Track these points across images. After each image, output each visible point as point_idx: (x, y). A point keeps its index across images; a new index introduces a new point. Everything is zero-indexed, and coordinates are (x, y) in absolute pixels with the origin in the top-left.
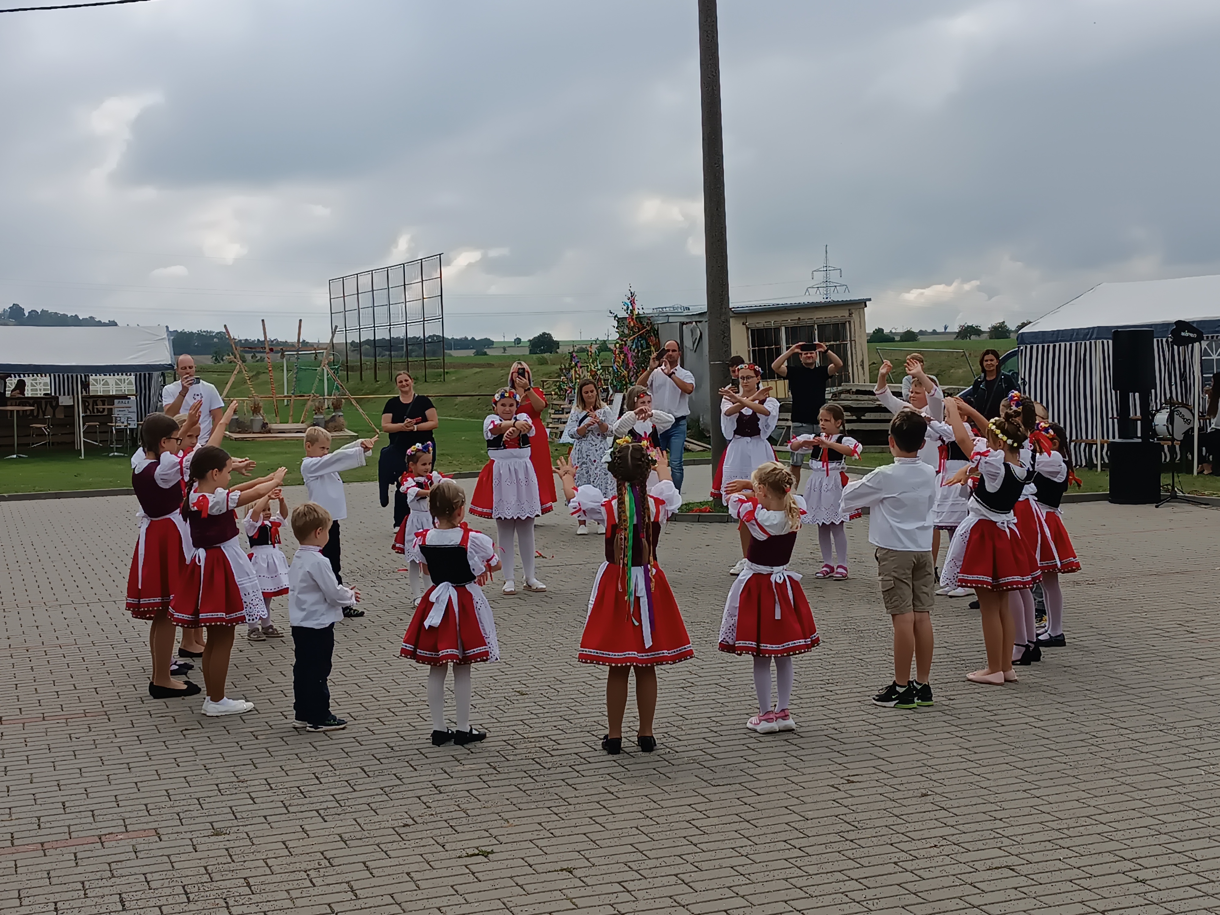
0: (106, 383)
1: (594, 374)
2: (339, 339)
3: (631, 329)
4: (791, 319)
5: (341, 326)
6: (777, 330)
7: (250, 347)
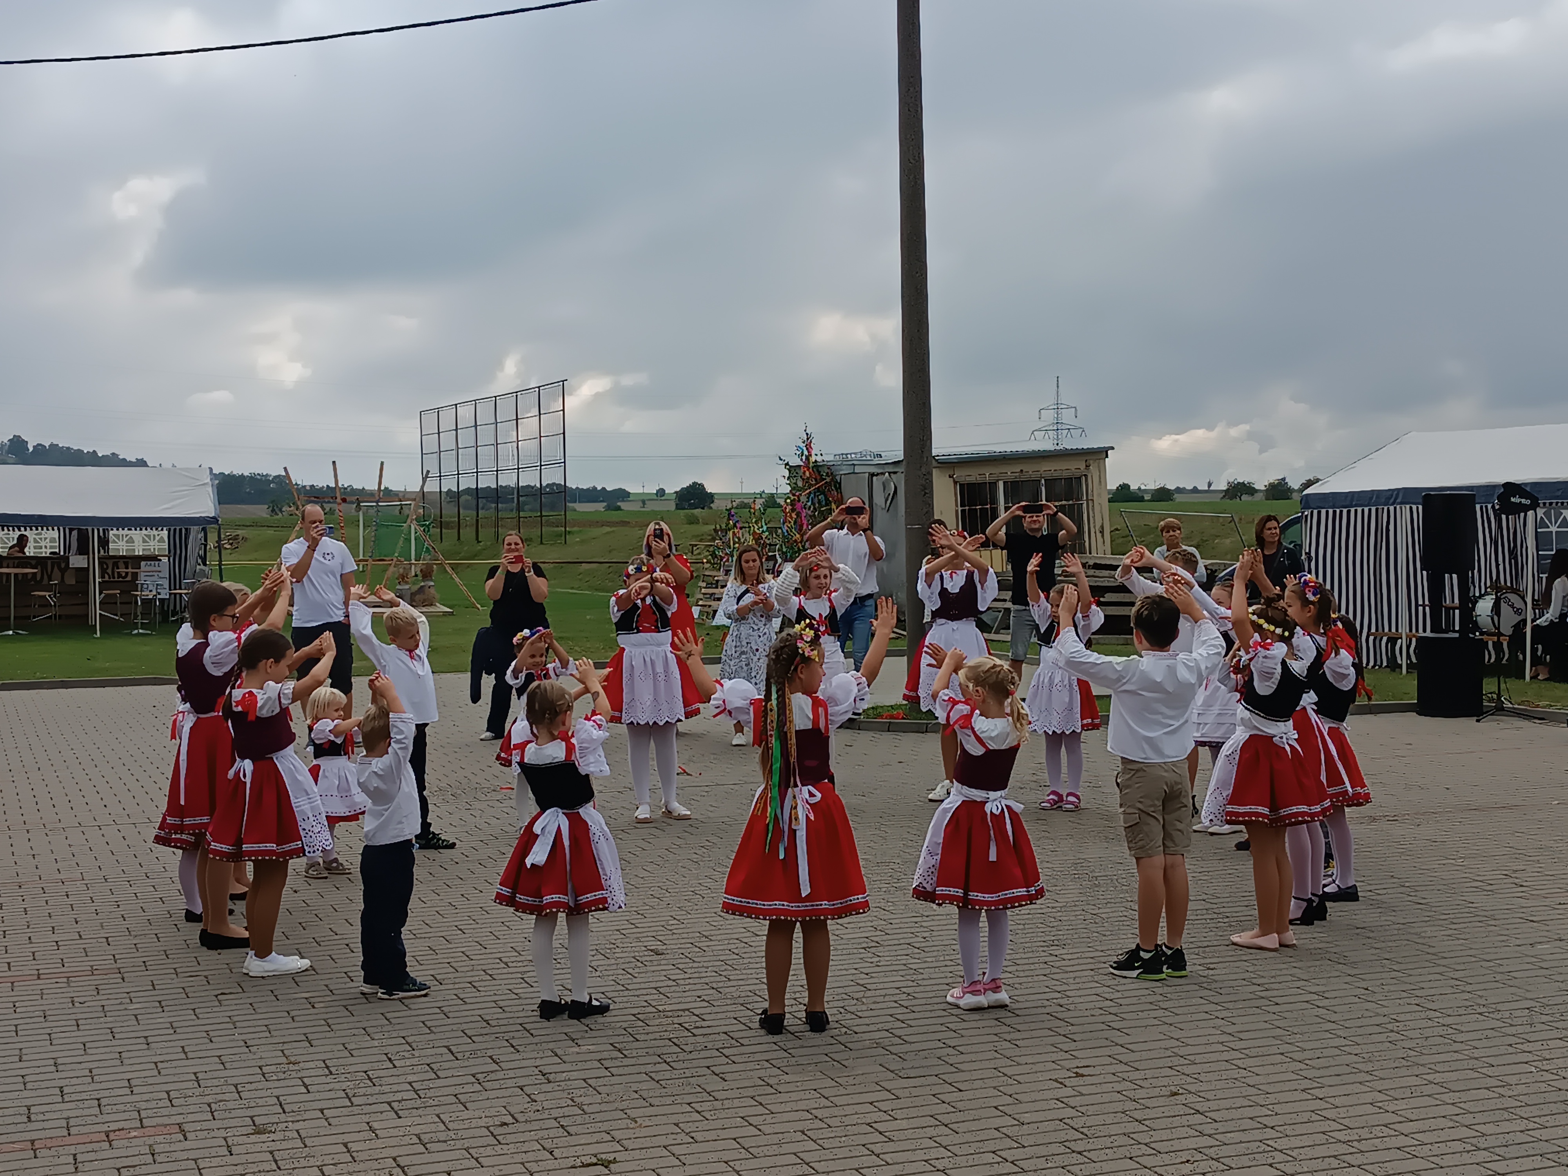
0: (131, 540)
1: (758, 538)
2: (432, 486)
3: (806, 481)
4: (1011, 472)
5: (434, 472)
6: (993, 485)
7: (316, 495)
